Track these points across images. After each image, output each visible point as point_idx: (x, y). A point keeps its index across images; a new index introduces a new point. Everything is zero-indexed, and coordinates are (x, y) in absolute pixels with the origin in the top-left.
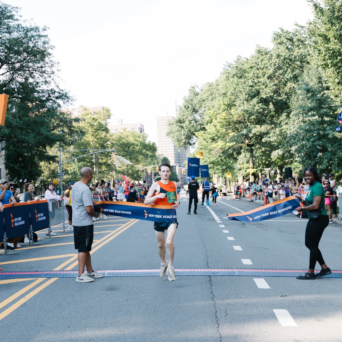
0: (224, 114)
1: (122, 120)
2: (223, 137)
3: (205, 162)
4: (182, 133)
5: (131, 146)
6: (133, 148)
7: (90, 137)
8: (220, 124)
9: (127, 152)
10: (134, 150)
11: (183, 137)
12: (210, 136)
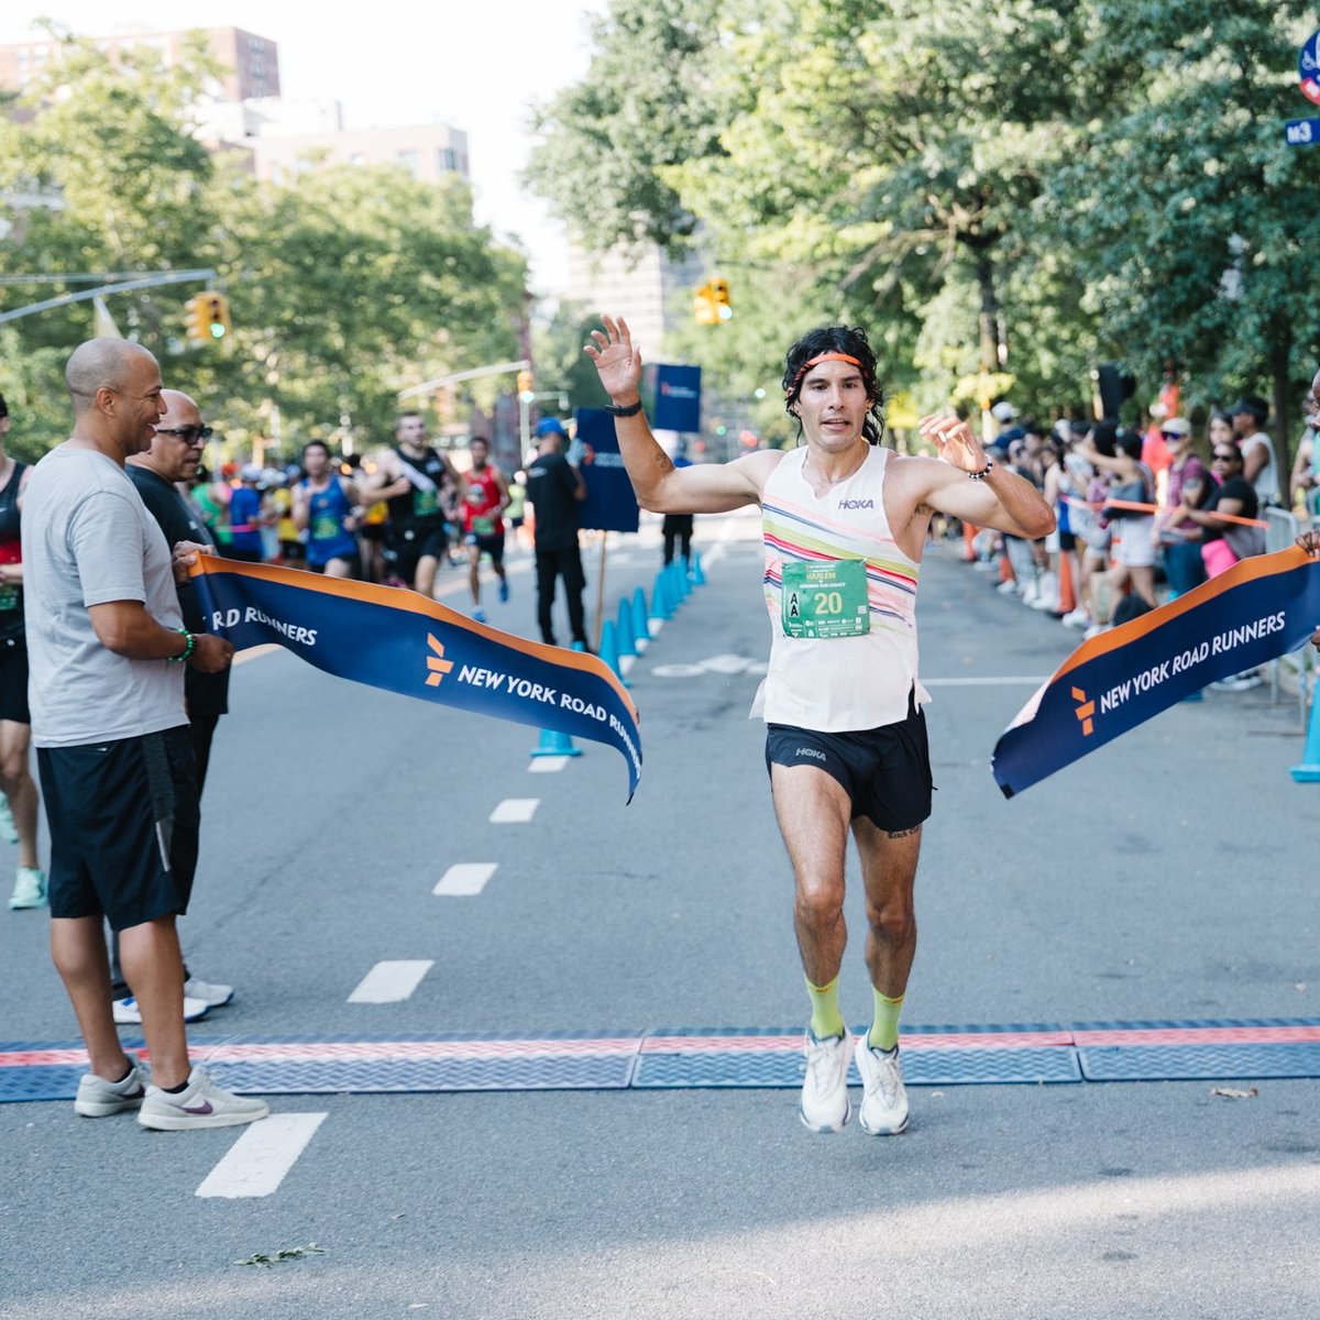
0: (821, 60)
1: (339, 106)
2: (819, 193)
3: (767, 340)
4: (605, 169)
5: (347, 253)
6: (362, 262)
7: (101, 206)
8: (800, 118)
9: (324, 285)
10: (364, 279)
11: (609, 198)
12: (745, 189)
